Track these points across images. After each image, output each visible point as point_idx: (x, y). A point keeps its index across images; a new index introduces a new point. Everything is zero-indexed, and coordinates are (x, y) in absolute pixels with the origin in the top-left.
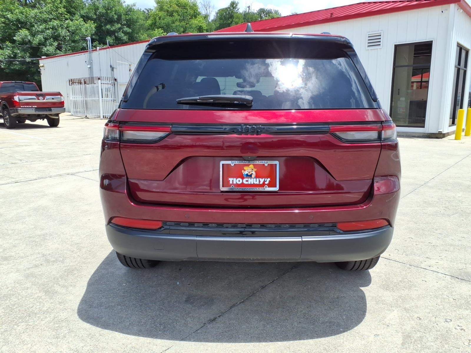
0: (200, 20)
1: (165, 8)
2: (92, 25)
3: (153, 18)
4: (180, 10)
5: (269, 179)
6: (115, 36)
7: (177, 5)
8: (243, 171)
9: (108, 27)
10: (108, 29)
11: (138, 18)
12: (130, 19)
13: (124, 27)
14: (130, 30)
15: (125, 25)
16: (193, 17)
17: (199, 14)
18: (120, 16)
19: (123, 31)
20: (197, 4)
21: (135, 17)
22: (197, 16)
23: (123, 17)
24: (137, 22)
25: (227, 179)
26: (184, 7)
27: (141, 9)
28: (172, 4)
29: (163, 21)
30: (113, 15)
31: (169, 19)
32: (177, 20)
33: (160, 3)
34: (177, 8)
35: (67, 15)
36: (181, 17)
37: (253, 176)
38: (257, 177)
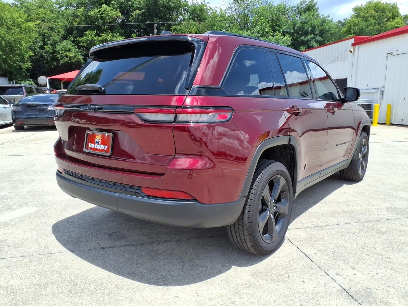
0: (397, 21)
1: (362, 14)
2: (289, 38)
3: (349, 26)
4: (376, 15)
5: (107, 147)
6: (308, 45)
7: (375, 10)
8: (95, 139)
9: (303, 38)
10: (302, 40)
11: (330, 27)
12: (323, 29)
13: (317, 37)
14: (322, 39)
15: (318, 35)
16: (391, 19)
17: (398, 15)
18: (314, 28)
19: (315, 40)
20: (397, 6)
21: (327, 27)
22: (396, 17)
23: (317, 28)
24: (329, 31)
25: (88, 144)
26: (383, 10)
27: (346, 18)
28: (369, 10)
29: (357, 27)
30: (308, 28)
31: (363, 24)
32: (371, 24)
33: (357, 11)
34: (373, 13)
35: (271, 32)
36: (376, 21)
37: (100, 143)
38: (101, 144)
